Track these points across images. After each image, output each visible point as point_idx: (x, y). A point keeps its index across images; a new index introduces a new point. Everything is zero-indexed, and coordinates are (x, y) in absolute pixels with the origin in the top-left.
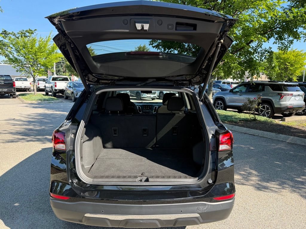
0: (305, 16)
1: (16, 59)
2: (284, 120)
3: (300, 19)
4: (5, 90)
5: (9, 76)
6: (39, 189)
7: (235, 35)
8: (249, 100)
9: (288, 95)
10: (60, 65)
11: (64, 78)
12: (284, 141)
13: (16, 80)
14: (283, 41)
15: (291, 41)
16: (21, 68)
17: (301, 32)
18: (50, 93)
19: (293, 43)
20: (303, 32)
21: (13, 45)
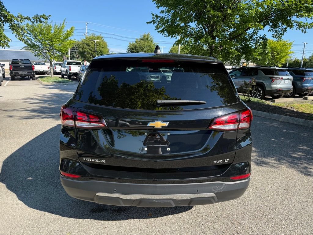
0: (299, 5)
1: (34, 45)
2: (274, 101)
3: (294, 8)
4: (26, 73)
5: (29, 60)
6: (53, 163)
7: (233, 23)
8: (245, 82)
9: (279, 78)
10: (74, 51)
11: (78, 62)
12: (277, 119)
13: (36, 65)
14: (278, 29)
15: (284, 29)
16: (38, 53)
17: (294, 20)
18: (65, 76)
19: (287, 30)
20: (296, 20)
21: (31, 32)
